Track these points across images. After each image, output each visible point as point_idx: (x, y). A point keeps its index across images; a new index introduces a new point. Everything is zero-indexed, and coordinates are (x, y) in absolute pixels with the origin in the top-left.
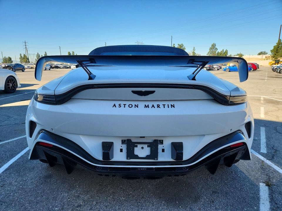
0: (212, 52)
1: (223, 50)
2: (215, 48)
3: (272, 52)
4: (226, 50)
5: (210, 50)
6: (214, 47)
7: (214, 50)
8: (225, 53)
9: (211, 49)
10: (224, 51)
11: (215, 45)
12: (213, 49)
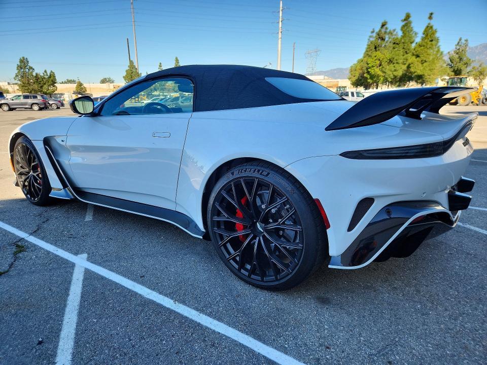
0: (24, 73)
1: (45, 71)
2: (28, 67)
3: (125, 80)
4: (52, 72)
5: (18, 69)
6: (25, 64)
7: (27, 70)
8: (50, 77)
9: (20, 67)
10: (49, 74)
11: (28, 62)
12: (25, 68)
